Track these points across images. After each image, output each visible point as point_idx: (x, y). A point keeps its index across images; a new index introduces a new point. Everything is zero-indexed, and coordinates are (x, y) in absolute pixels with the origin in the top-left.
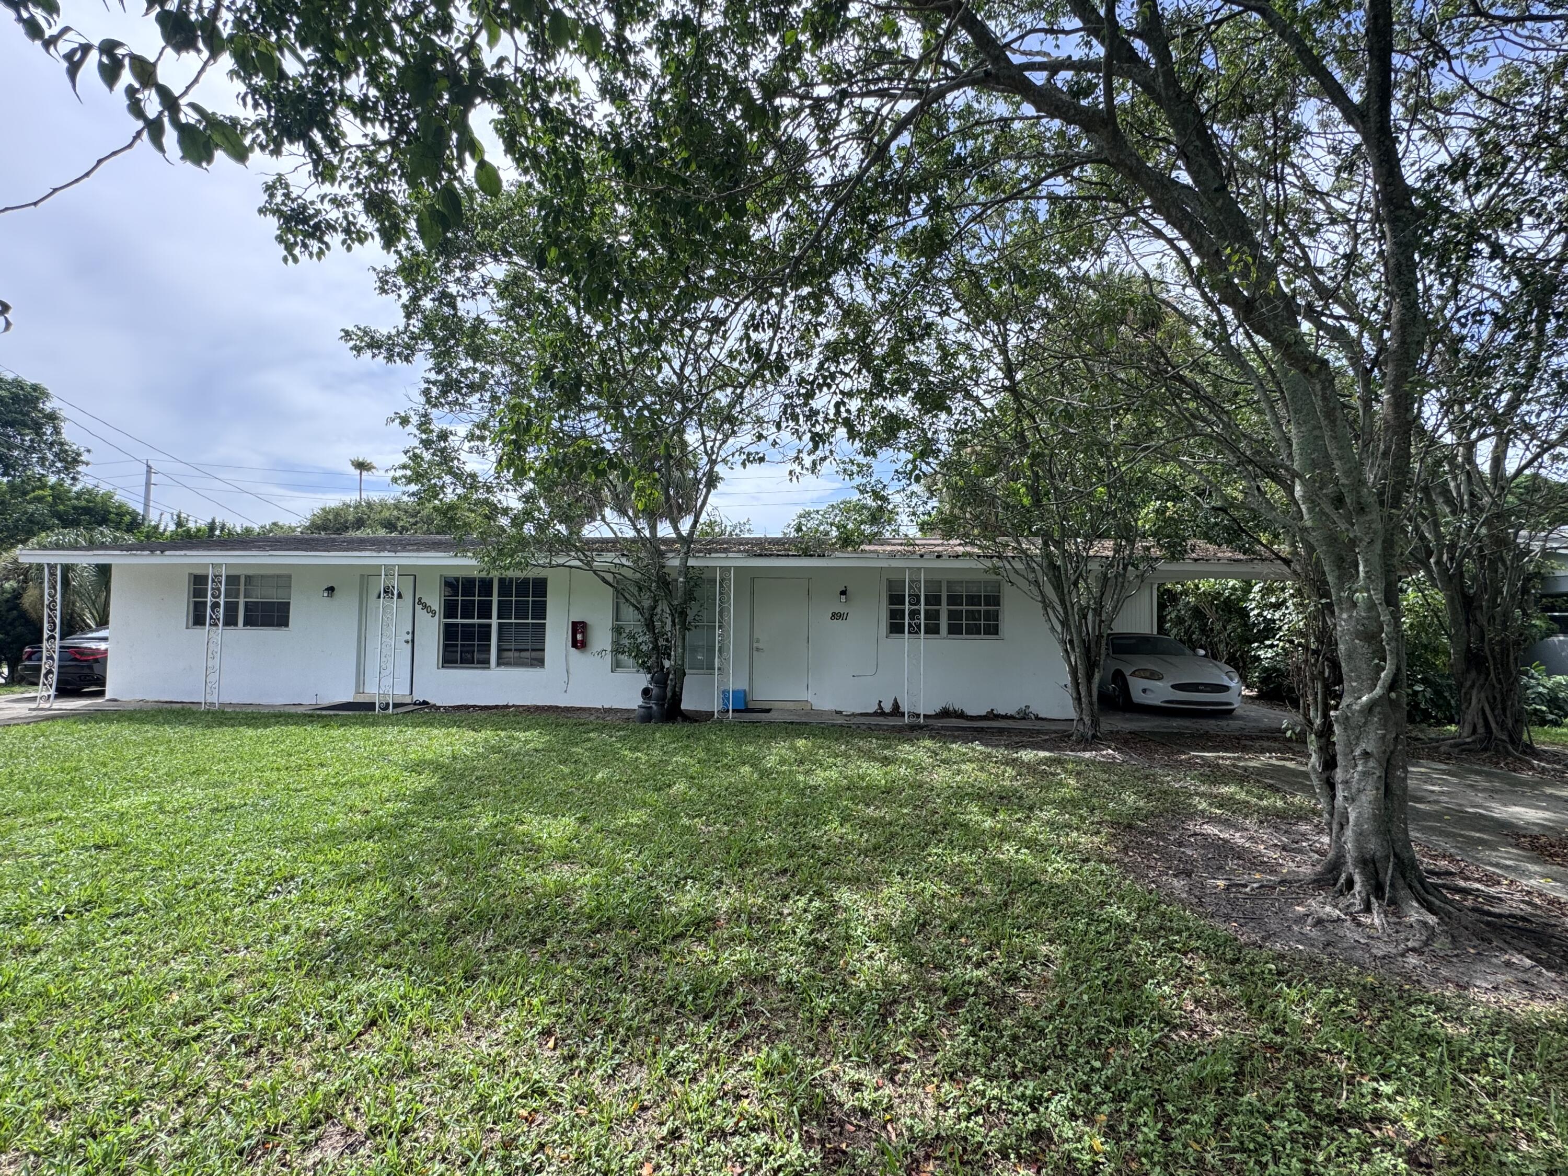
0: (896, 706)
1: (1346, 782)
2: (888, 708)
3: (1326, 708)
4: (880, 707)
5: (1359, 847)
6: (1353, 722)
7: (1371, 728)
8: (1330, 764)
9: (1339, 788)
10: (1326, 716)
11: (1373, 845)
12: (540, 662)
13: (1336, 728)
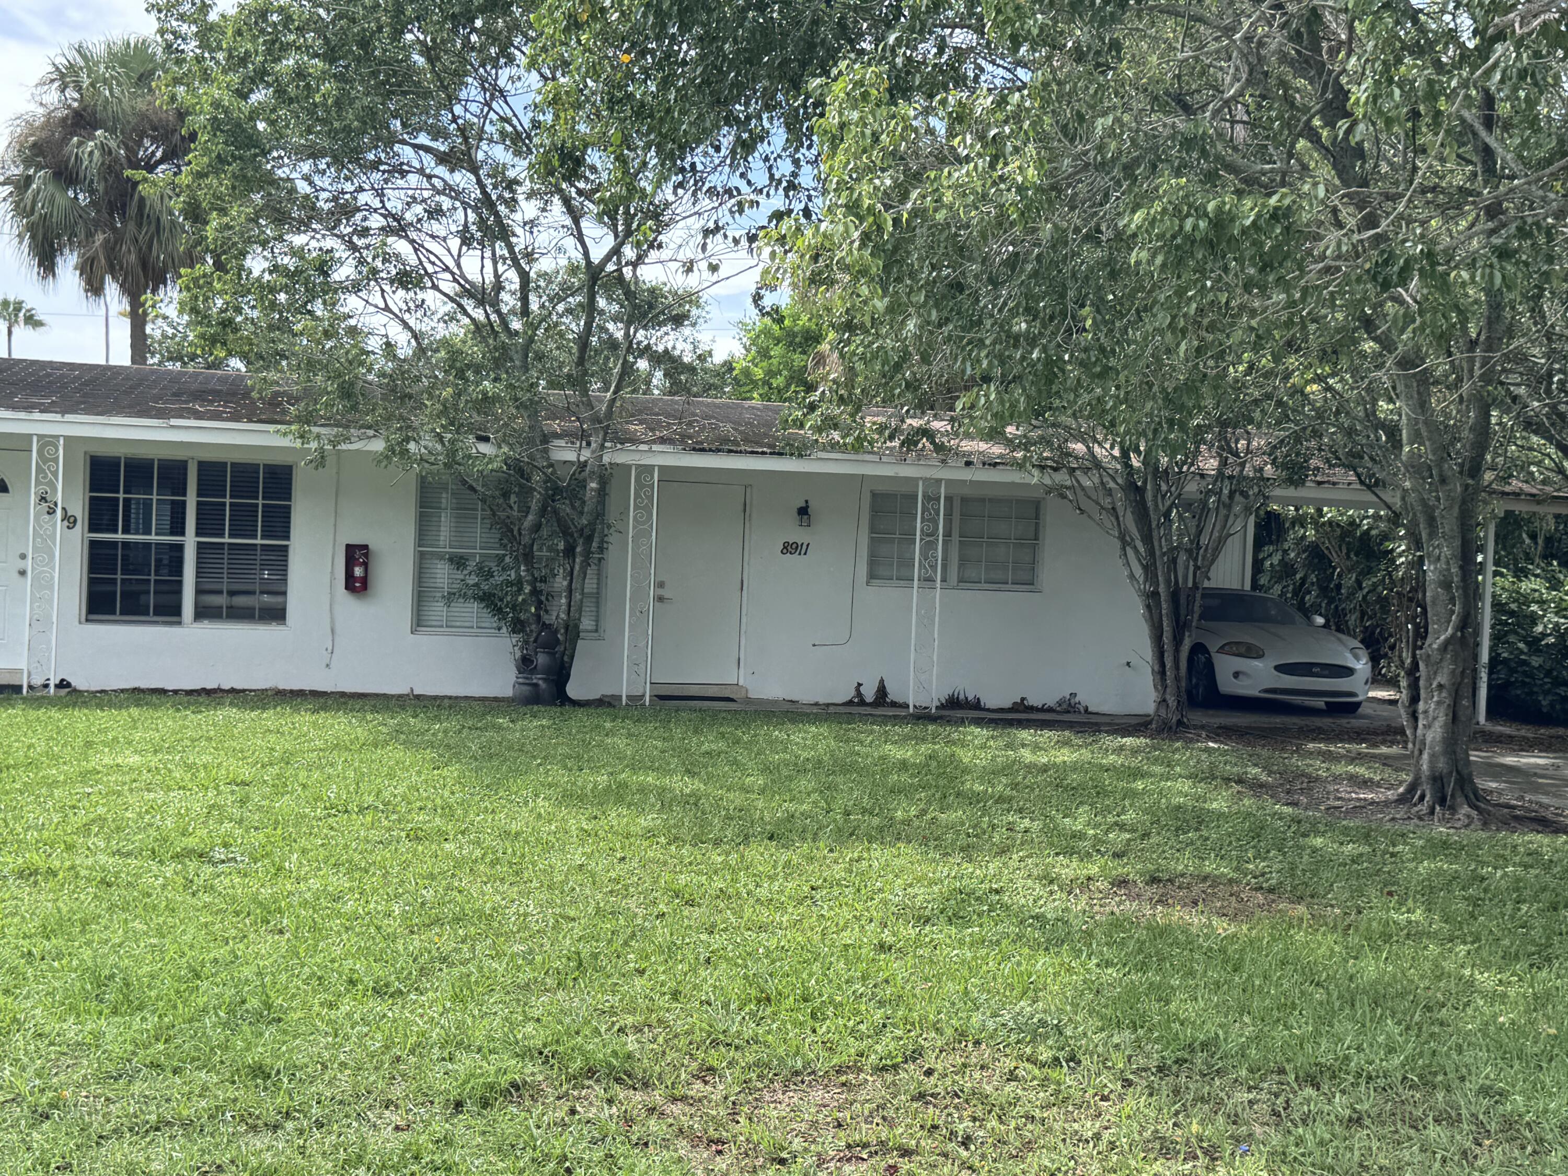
0: (882, 691)
1: (1426, 712)
2: (869, 694)
3: (1416, 647)
4: (859, 694)
5: (1432, 767)
6: (1433, 659)
7: (1445, 664)
8: (1415, 699)
9: (1421, 717)
10: (1414, 656)
11: (1442, 764)
12: (277, 615)
13: (1422, 666)
